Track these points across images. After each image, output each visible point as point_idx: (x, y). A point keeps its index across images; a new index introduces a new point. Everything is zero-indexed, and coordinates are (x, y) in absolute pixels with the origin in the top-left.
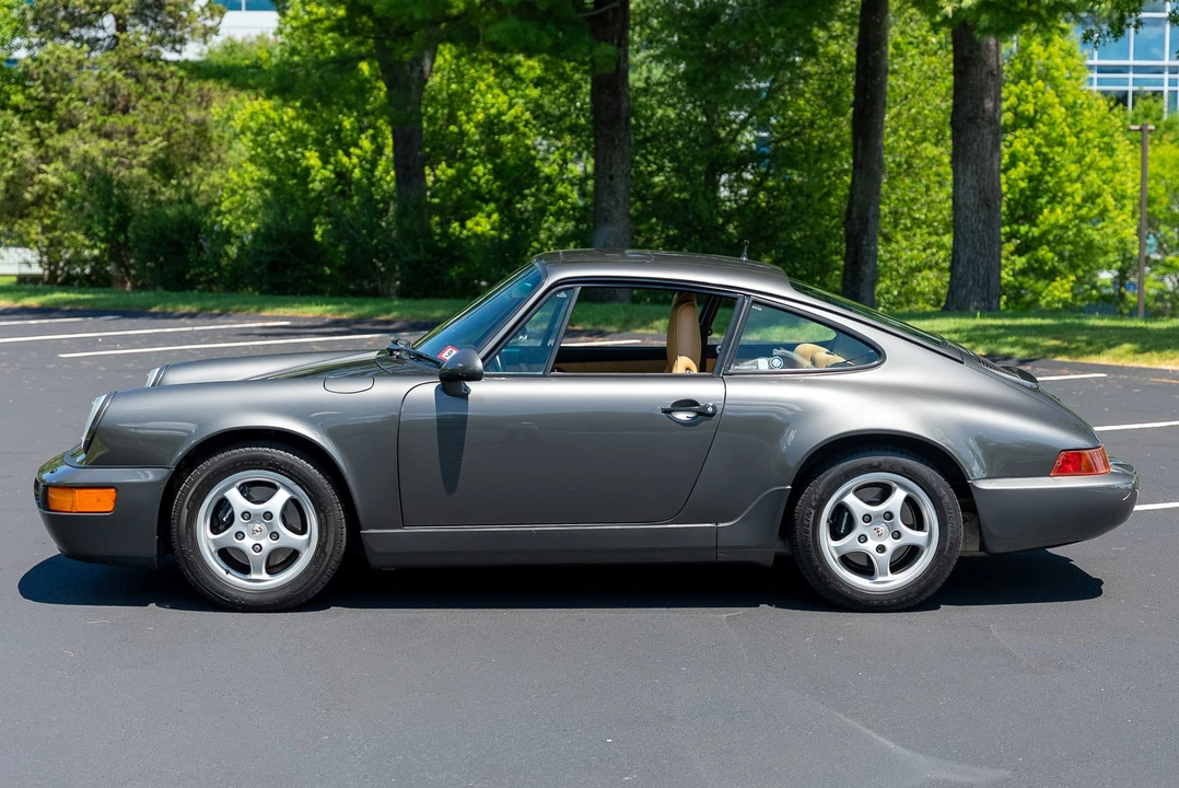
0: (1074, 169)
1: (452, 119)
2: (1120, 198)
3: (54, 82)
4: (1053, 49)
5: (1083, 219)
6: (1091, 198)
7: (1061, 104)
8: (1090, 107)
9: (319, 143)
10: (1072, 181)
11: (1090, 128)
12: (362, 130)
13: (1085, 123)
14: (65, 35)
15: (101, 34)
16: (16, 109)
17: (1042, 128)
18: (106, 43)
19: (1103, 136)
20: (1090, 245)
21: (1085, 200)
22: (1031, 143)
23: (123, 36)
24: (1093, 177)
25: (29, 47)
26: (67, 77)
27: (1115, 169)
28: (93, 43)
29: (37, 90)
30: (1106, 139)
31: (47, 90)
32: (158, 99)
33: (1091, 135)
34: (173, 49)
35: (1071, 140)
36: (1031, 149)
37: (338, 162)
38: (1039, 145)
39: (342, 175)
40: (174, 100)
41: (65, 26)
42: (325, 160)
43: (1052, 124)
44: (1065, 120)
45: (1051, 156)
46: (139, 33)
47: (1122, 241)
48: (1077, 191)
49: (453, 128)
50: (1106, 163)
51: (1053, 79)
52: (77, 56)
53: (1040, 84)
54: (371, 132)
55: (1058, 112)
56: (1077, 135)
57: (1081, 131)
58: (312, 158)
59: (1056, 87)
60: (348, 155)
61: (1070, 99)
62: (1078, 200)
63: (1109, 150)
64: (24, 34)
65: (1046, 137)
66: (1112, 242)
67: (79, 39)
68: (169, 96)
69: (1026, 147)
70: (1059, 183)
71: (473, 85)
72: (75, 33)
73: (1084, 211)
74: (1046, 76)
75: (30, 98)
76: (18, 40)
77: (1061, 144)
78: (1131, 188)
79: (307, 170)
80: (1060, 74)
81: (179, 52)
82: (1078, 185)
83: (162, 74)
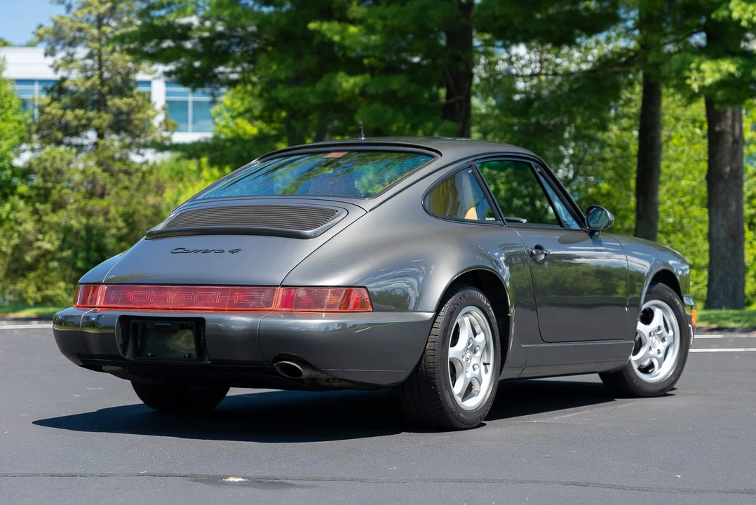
3: (50, 175)
14: (59, 143)
15: (85, 142)
16: (22, 197)
18: (90, 147)
23: (102, 142)
25: (33, 150)
26: (59, 172)
28: (80, 148)
29: (37, 180)
31: (45, 181)
32: (126, 188)
34: (138, 153)
40: (138, 189)
41: (59, 135)
46: (114, 141)
52: (68, 157)
64: (29, 141)
67: (69, 145)
68: (134, 186)
72: (67, 140)
75: (32, 188)
76: (24, 146)
81: (142, 155)
83: (130, 170)
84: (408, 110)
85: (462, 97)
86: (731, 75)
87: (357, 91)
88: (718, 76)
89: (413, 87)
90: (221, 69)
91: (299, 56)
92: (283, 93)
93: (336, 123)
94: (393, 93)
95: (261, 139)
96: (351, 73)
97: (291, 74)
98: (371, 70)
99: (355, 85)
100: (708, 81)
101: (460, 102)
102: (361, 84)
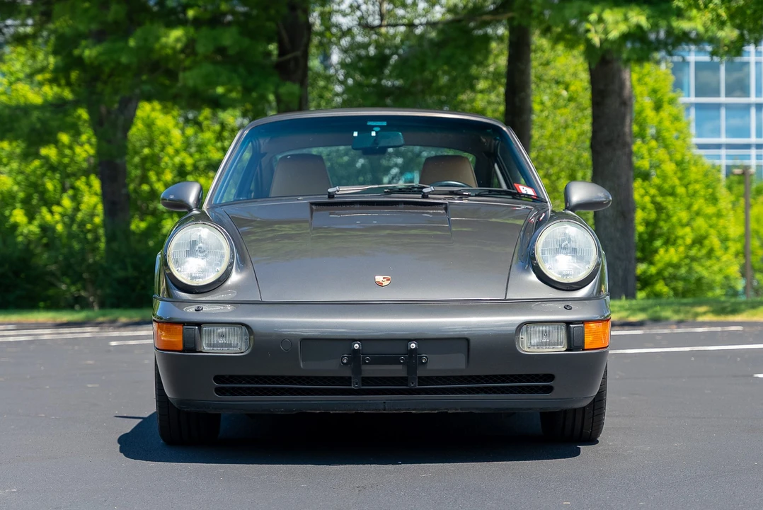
0: (684, 216)
1: (144, 179)
2: (724, 240)
4: (664, 114)
5: (693, 259)
6: (699, 241)
7: (671, 160)
8: (696, 164)
9: (26, 203)
10: (683, 226)
11: (696, 181)
12: (64, 190)
13: (693, 176)
17: (656, 180)
19: (708, 186)
20: (699, 280)
21: (694, 243)
22: (647, 193)
24: (700, 222)
27: (719, 215)
30: (710, 191)
33: (697, 187)
35: (681, 190)
36: (647, 199)
37: (43, 218)
38: (653, 197)
39: (46, 229)
42: (31, 217)
43: (664, 177)
44: (675, 173)
45: (664, 204)
47: (727, 278)
48: (687, 235)
49: (145, 187)
50: (710, 210)
51: (664, 140)
53: (653, 143)
54: (71, 192)
55: (669, 167)
56: (686, 186)
57: (689, 184)
58: (19, 216)
59: (666, 147)
60: (52, 212)
61: (678, 157)
62: (689, 241)
63: (713, 199)
65: (659, 188)
66: (719, 278)
69: (642, 196)
70: (673, 227)
71: (163, 149)
73: (693, 252)
74: (658, 137)
77: (673, 194)
78: (735, 230)
79: (15, 226)
80: (670, 135)
82: (688, 229)
84: (242, 70)
85: (298, 53)
86: (639, 27)
87: (179, 46)
88: (623, 28)
89: (246, 42)
90: (9, 22)
91: (104, 5)
92: (89, 52)
94: (221, 50)
95: (59, 106)
96: (171, 25)
97: (94, 27)
98: (195, 23)
99: (178, 40)
100: (614, 34)
101: (296, 59)
102: (184, 39)
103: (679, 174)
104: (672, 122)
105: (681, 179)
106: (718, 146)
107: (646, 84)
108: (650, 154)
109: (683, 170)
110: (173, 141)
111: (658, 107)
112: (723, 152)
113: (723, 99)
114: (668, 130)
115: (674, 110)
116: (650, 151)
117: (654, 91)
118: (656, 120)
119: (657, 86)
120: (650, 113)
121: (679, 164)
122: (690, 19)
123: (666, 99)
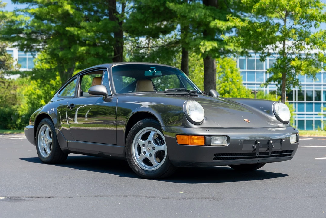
4: (234, 74)
7: (236, 88)
8: (243, 89)
11: (243, 94)
13: (242, 93)
17: (231, 94)
32: (3, 88)
33: (243, 96)
34: (7, 75)
40: (7, 88)
43: (234, 93)
44: (237, 92)
51: (234, 82)
53: (231, 83)
55: (236, 90)
56: (240, 96)
57: (241, 95)
59: (234, 84)
61: (238, 87)
65: (232, 96)
68: (6, 87)
81: (9, 76)
83: (4, 82)
84: (102, 59)
85: (119, 55)
86: (215, 47)
87: (84, 52)
88: (211, 47)
90: (34, 45)
91: (61, 40)
93: (77, 64)
95: (50, 70)
96: (82, 46)
98: (89, 45)
99: (84, 50)
100: (208, 49)
101: (119, 57)
102: (86, 50)
103: (238, 92)
104: (236, 77)
105: (239, 94)
106: (254, 84)
107: (229, 65)
108: (230, 86)
109: (239, 91)
110: (89, 81)
111: (232, 72)
112: (255, 86)
113: (255, 70)
114: (235, 79)
115: (237, 73)
116: (229, 85)
117: (231, 67)
118: (231, 76)
119: (232, 66)
120: (229, 74)
121: (238, 89)
122: (230, 46)
123: (234, 70)
